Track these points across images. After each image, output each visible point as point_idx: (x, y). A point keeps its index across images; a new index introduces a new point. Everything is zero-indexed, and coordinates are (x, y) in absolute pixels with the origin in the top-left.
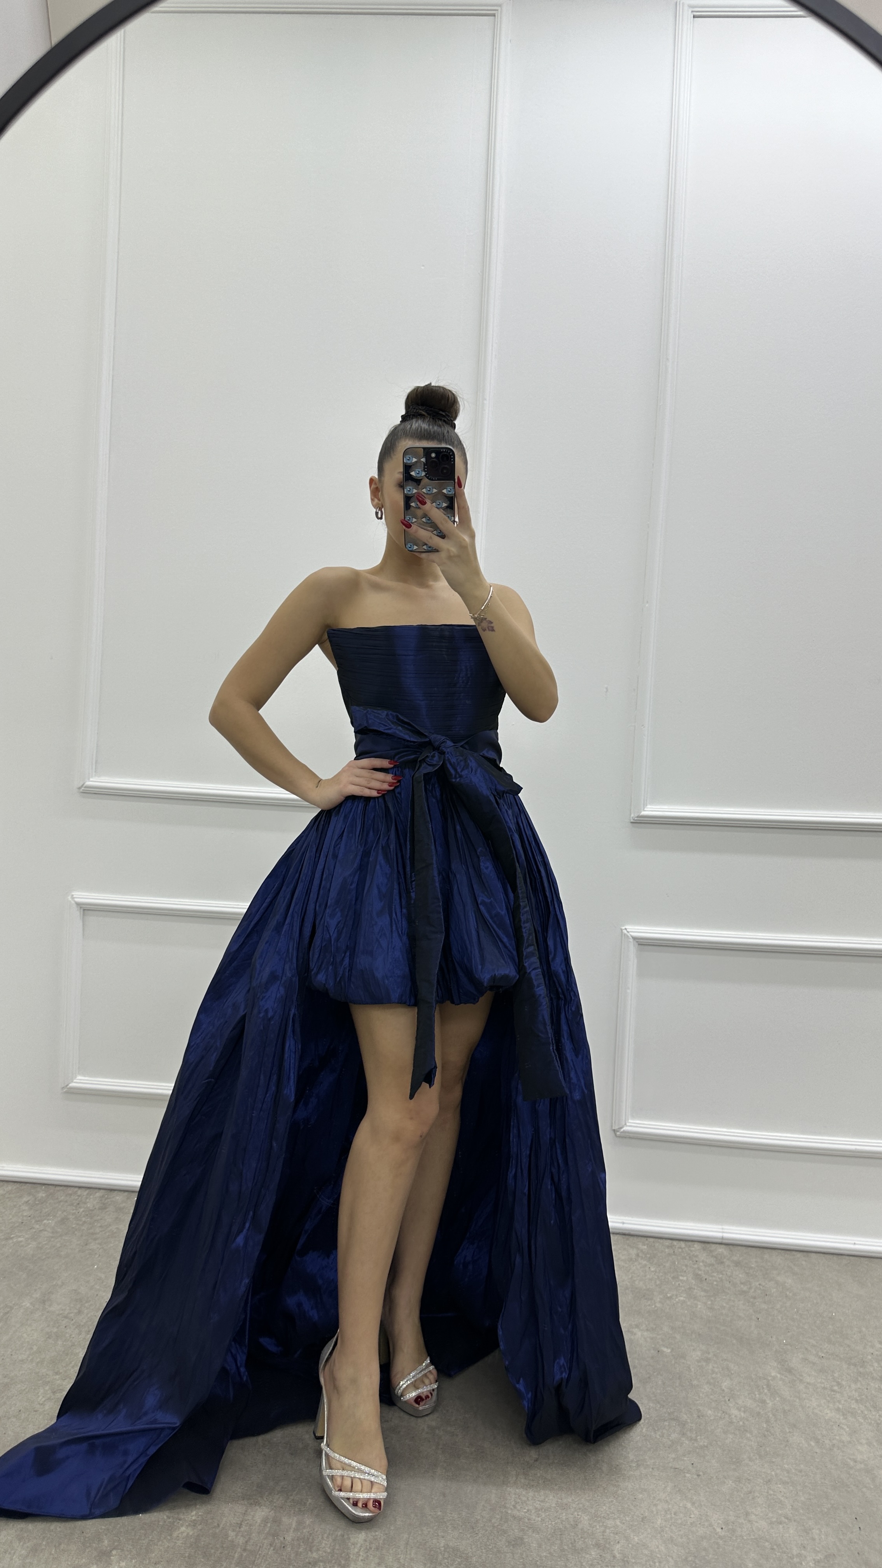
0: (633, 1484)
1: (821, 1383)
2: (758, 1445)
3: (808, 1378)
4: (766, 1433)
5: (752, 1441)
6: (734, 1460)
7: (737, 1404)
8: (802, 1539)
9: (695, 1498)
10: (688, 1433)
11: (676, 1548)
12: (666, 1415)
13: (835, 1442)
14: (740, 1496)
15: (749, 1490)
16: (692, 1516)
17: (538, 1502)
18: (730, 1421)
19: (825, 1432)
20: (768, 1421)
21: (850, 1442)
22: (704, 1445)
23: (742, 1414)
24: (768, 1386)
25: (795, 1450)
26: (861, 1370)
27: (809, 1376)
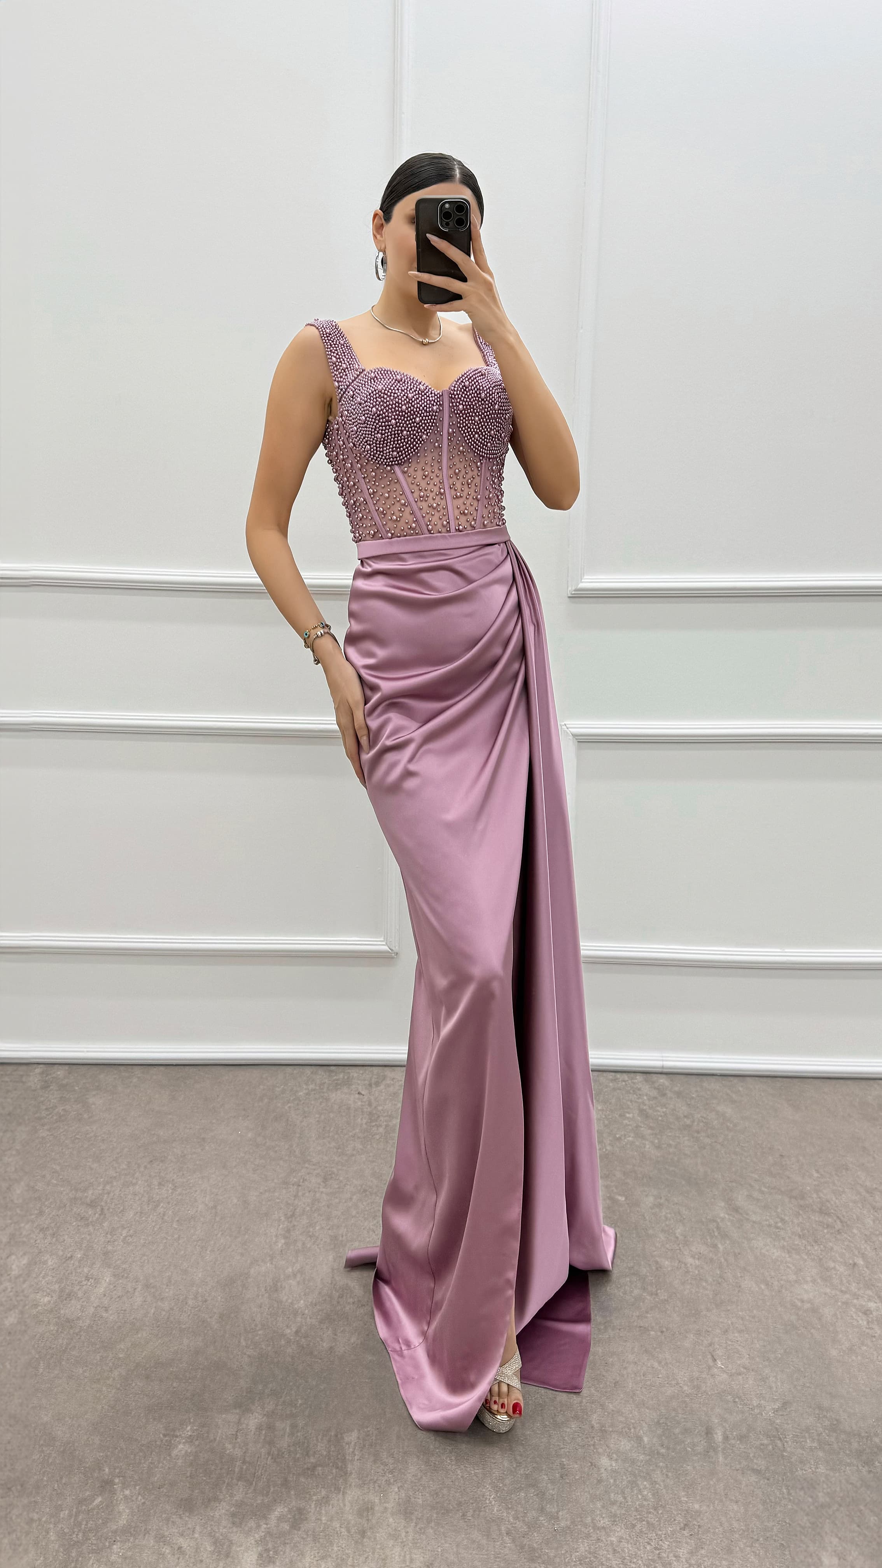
1: (765, 1220)
3: (754, 1216)
4: (720, 1280)
5: (707, 1289)
6: (693, 1312)
7: (691, 1250)
8: (760, 1388)
9: (660, 1356)
10: (649, 1287)
11: (648, 1411)
12: (627, 1270)
13: (782, 1282)
14: (702, 1350)
15: (709, 1342)
16: (660, 1376)
18: (686, 1270)
19: (773, 1273)
20: (720, 1267)
21: (796, 1281)
22: (665, 1300)
23: (697, 1262)
24: (718, 1229)
25: (747, 1295)
27: (755, 1213)
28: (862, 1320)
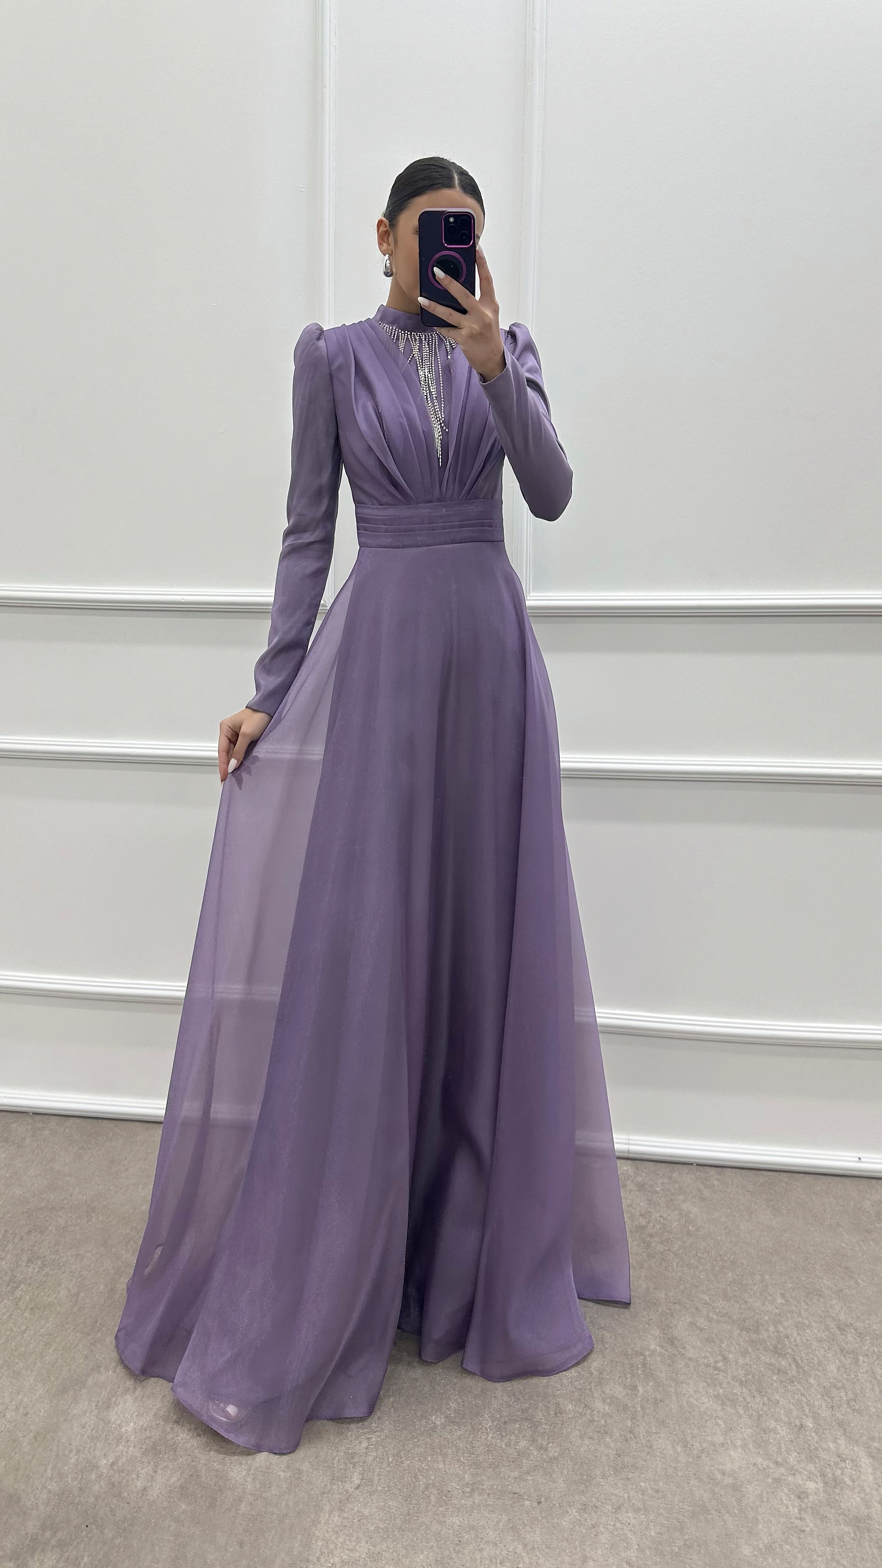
0: (461, 1519)
1: (704, 1358)
2: (617, 1454)
3: (691, 1350)
4: (629, 1436)
5: (609, 1447)
6: (585, 1477)
7: (603, 1392)
9: (528, 1536)
10: (539, 1438)
13: (705, 1445)
14: (581, 1532)
15: (594, 1523)
17: (347, 1551)
18: (591, 1419)
19: (696, 1431)
20: (634, 1418)
21: (722, 1445)
22: (554, 1457)
23: (607, 1408)
24: (644, 1365)
25: (658, 1459)
26: (754, 1337)
27: (693, 1347)
28: (793, 1506)
